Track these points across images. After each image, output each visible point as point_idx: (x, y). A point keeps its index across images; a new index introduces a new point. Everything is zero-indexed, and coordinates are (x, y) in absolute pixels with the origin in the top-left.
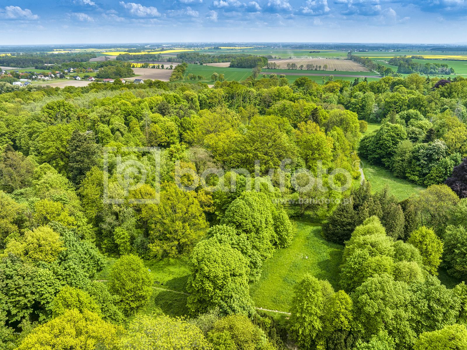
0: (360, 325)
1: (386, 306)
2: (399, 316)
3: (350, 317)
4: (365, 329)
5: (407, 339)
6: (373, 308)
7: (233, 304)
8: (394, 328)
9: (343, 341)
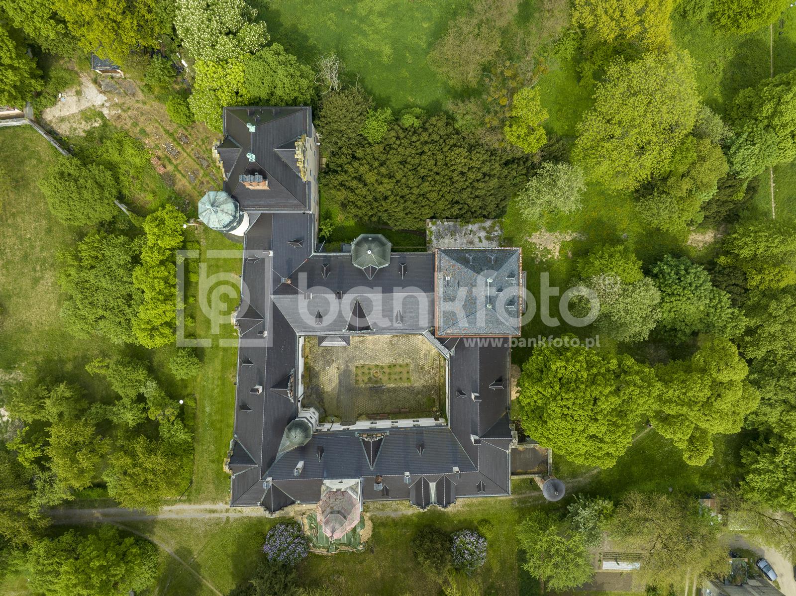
0: (756, 299)
1: (783, 324)
2: (775, 340)
3: (762, 287)
4: (754, 305)
5: (751, 349)
6: (776, 309)
7: (743, 150)
8: (760, 335)
9: (733, 282)
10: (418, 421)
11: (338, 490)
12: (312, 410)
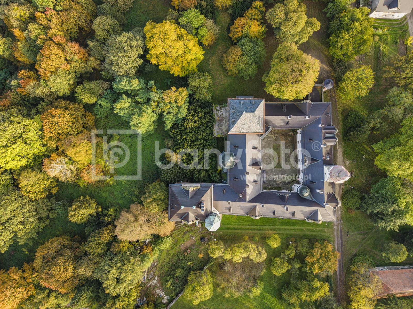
10: (298, 141)
11: (329, 175)
12: (293, 187)
